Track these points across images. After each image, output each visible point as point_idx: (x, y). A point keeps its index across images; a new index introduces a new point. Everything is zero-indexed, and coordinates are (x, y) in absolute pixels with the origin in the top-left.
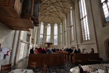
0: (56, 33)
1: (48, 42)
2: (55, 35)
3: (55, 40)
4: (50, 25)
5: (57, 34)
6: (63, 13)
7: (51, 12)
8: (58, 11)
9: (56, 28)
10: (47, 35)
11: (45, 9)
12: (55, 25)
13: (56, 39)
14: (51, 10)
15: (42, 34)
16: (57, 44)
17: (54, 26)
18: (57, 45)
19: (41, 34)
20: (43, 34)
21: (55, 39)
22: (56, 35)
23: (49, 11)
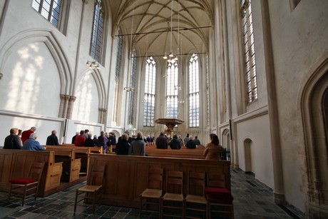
0: (194, 88)
1: (171, 117)
2: (192, 94)
3: (191, 112)
4: (176, 64)
5: (198, 90)
6: (202, 8)
7: (168, 20)
8: (185, 9)
9: (194, 69)
10: (167, 96)
11: (145, 14)
12: (192, 59)
13: (194, 107)
14: (166, 13)
15: (152, 95)
16: (198, 121)
17: (189, 64)
18: (198, 125)
19: (148, 94)
20: (154, 93)
21: (190, 108)
22: (196, 93)
23: (161, 19)
